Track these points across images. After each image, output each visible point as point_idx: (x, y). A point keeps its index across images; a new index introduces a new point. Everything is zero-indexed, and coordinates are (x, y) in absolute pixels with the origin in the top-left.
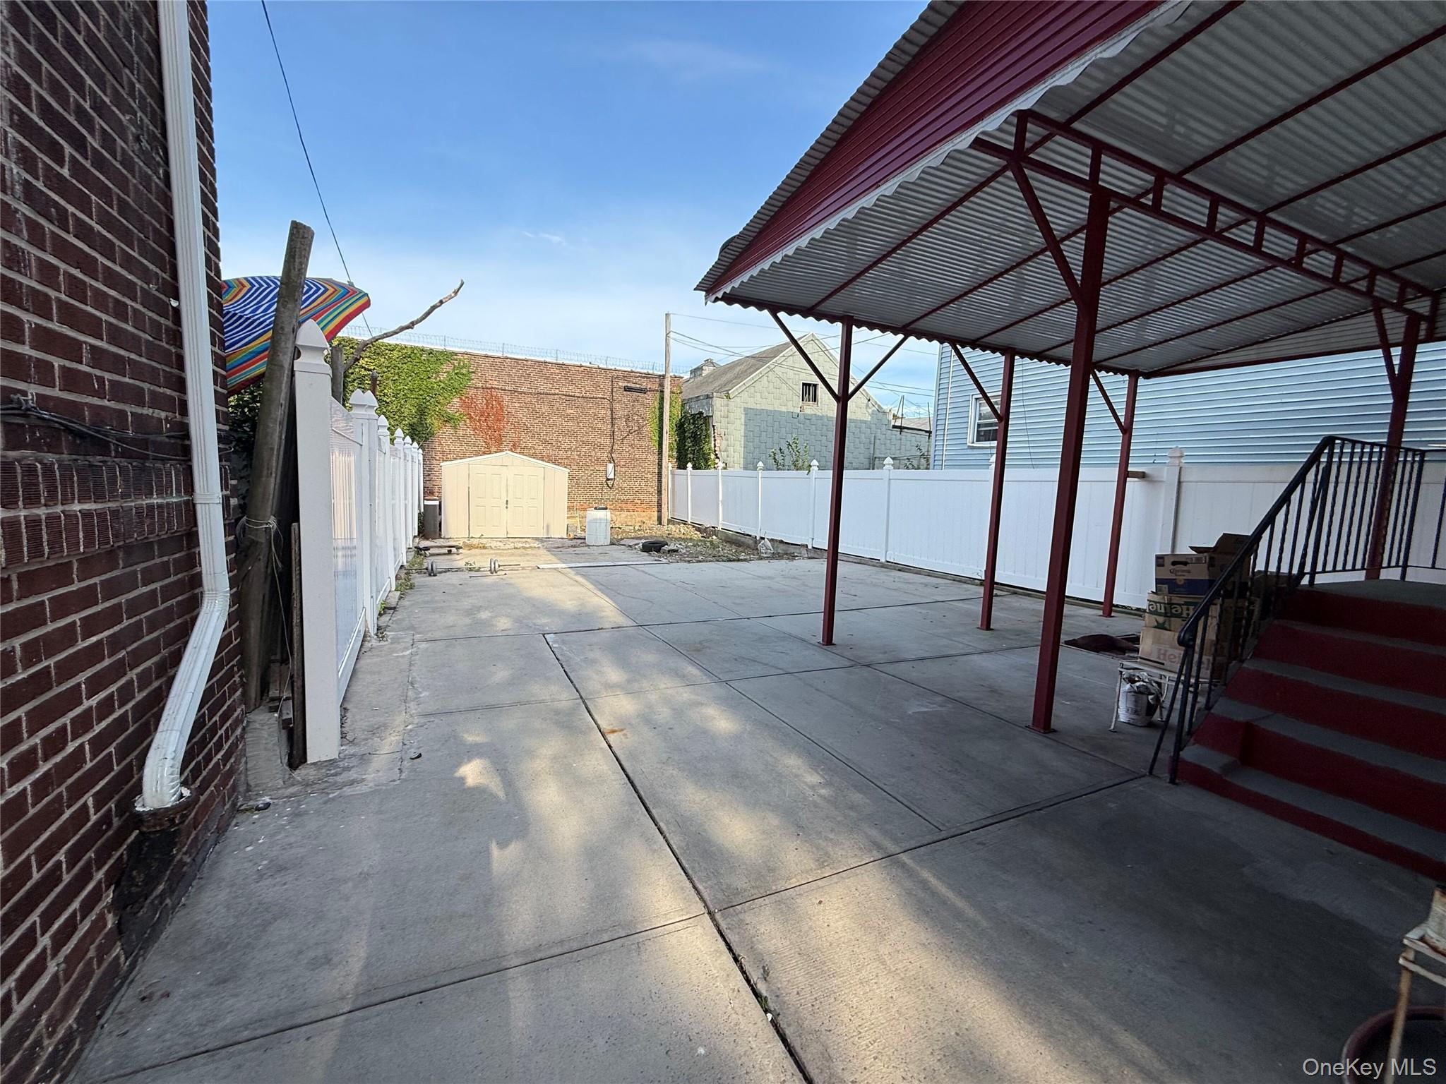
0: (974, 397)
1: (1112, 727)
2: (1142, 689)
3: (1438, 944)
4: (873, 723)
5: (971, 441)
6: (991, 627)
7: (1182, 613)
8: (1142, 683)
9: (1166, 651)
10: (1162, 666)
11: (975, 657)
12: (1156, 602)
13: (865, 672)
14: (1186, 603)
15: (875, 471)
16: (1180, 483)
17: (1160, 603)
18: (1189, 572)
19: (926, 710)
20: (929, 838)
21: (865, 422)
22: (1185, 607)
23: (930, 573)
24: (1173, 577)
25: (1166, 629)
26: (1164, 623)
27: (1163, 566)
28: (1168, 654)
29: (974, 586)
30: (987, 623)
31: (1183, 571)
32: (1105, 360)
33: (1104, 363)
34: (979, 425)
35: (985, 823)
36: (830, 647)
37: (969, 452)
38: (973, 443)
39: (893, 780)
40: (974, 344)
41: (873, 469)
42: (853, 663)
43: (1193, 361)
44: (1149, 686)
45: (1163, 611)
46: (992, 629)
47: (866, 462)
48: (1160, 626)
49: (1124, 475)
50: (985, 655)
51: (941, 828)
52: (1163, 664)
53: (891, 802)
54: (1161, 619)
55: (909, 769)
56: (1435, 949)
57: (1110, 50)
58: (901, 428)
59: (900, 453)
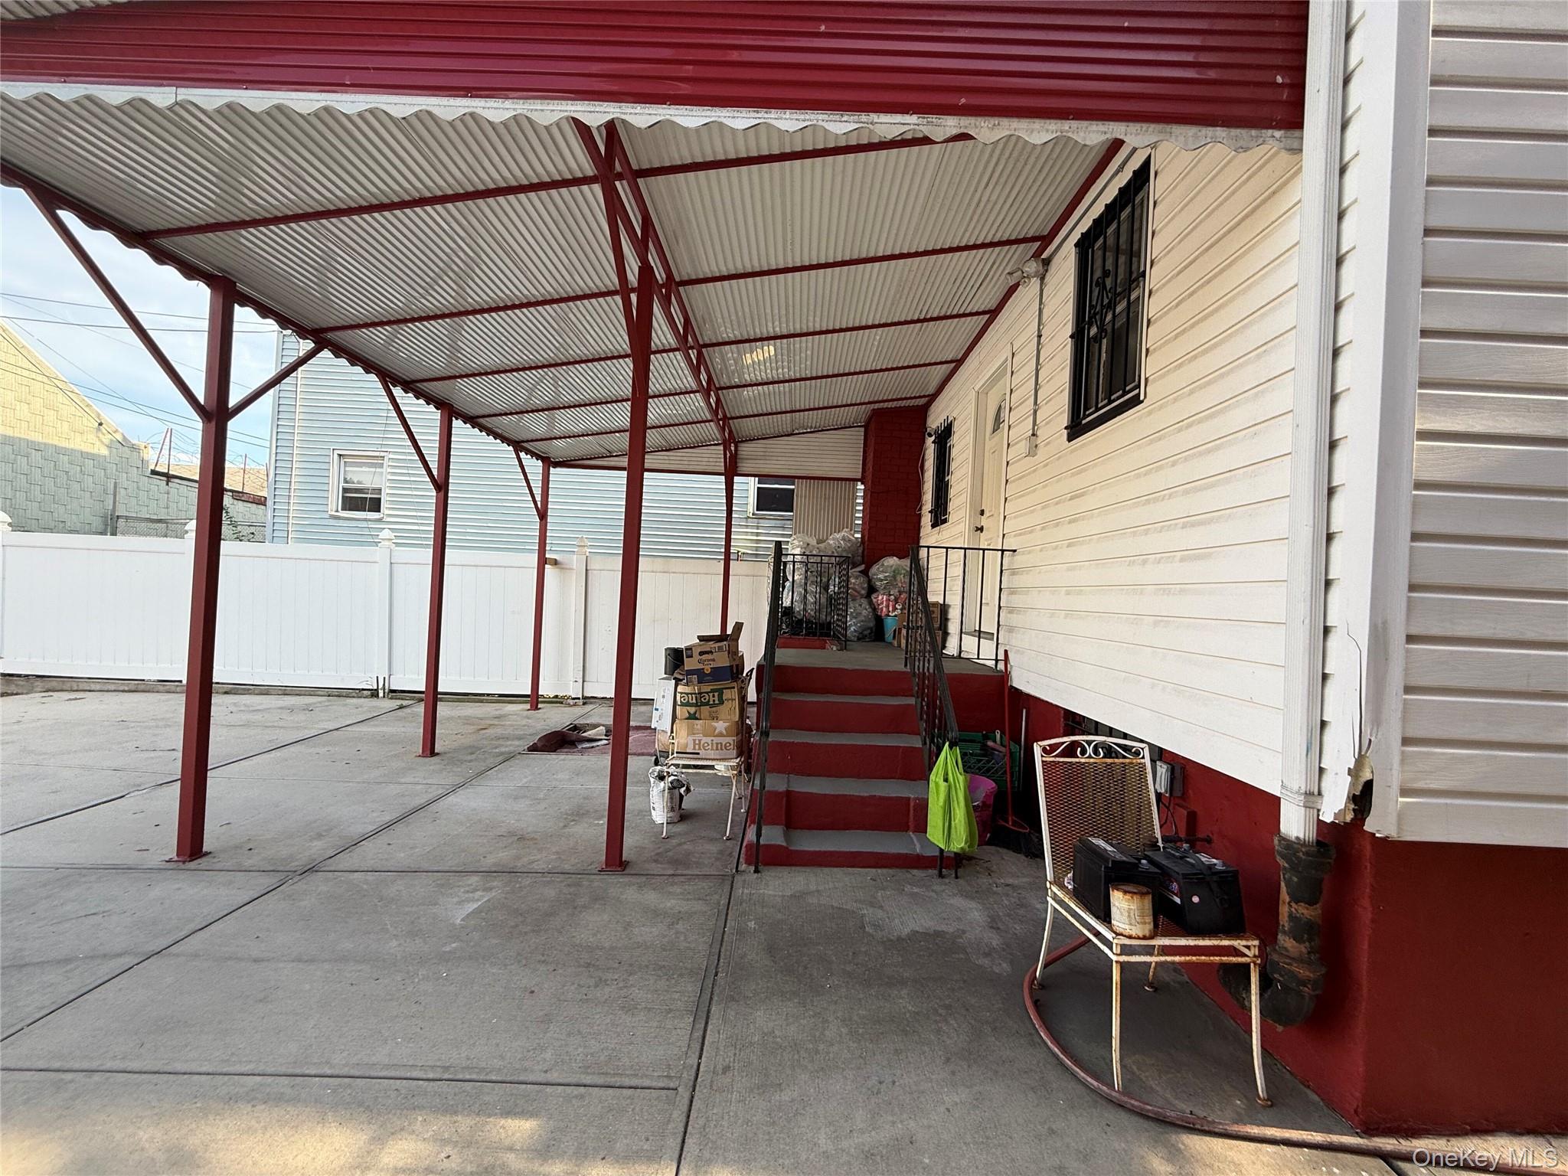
0: (336, 452)
1: (664, 834)
2: (675, 784)
3: (1131, 933)
4: (422, 972)
5: (334, 509)
6: (436, 751)
7: (709, 701)
8: (672, 778)
9: (700, 741)
10: (695, 756)
11: (451, 799)
12: (687, 694)
13: (319, 884)
14: (713, 691)
15: (119, 538)
16: (587, 570)
17: (691, 694)
18: (713, 660)
19: (475, 906)
20: (678, 1116)
21: (92, 457)
22: (711, 695)
23: (286, 691)
24: (701, 666)
25: (697, 719)
26: (695, 713)
27: (692, 657)
28: (702, 742)
29: (363, 700)
30: (430, 749)
31: (709, 660)
32: (528, 441)
33: (525, 445)
34: (345, 490)
35: (698, 1034)
36: (203, 862)
37: (333, 522)
38: (337, 511)
39: (548, 1055)
40: (408, 386)
41: (114, 534)
42: (282, 876)
43: (591, 459)
44: (679, 778)
45: (694, 701)
46: (438, 754)
47: (97, 523)
48: (692, 717)
49: (543, 561)
50: (461, 792)
51: (672, 1085)
52: (698, 754)
53: (582, 1097)
54: (692, 710)
55: (547, 1019)
56: (1130, 937)
57: (739, 119)
58: (168, 477)
59: (168, 514)
